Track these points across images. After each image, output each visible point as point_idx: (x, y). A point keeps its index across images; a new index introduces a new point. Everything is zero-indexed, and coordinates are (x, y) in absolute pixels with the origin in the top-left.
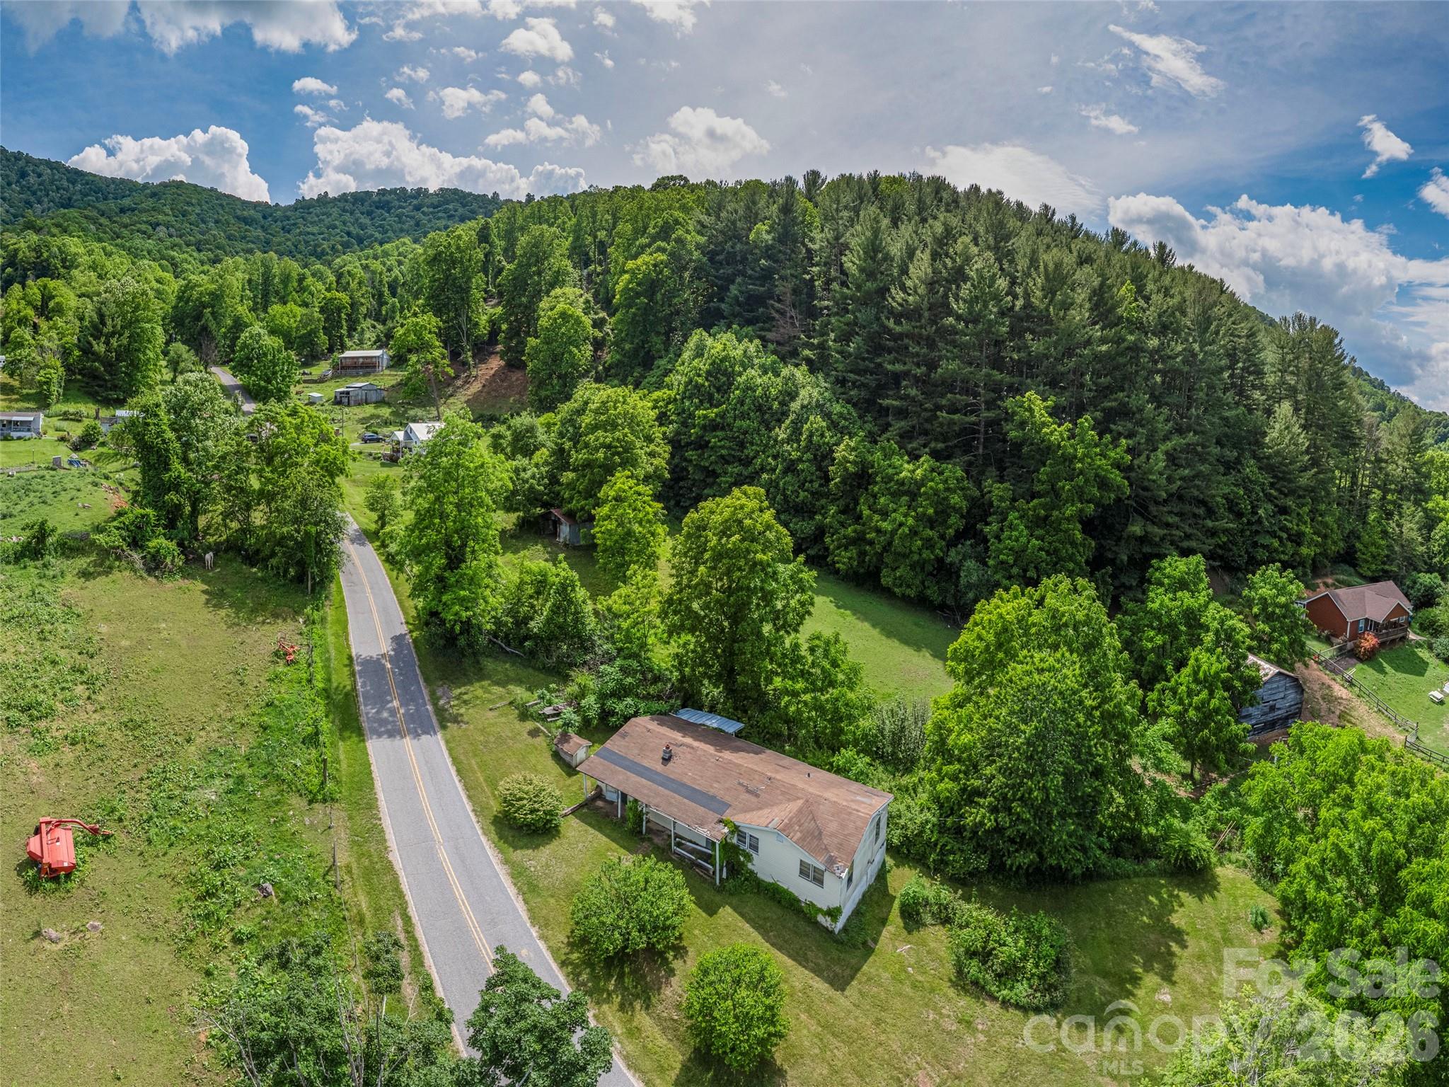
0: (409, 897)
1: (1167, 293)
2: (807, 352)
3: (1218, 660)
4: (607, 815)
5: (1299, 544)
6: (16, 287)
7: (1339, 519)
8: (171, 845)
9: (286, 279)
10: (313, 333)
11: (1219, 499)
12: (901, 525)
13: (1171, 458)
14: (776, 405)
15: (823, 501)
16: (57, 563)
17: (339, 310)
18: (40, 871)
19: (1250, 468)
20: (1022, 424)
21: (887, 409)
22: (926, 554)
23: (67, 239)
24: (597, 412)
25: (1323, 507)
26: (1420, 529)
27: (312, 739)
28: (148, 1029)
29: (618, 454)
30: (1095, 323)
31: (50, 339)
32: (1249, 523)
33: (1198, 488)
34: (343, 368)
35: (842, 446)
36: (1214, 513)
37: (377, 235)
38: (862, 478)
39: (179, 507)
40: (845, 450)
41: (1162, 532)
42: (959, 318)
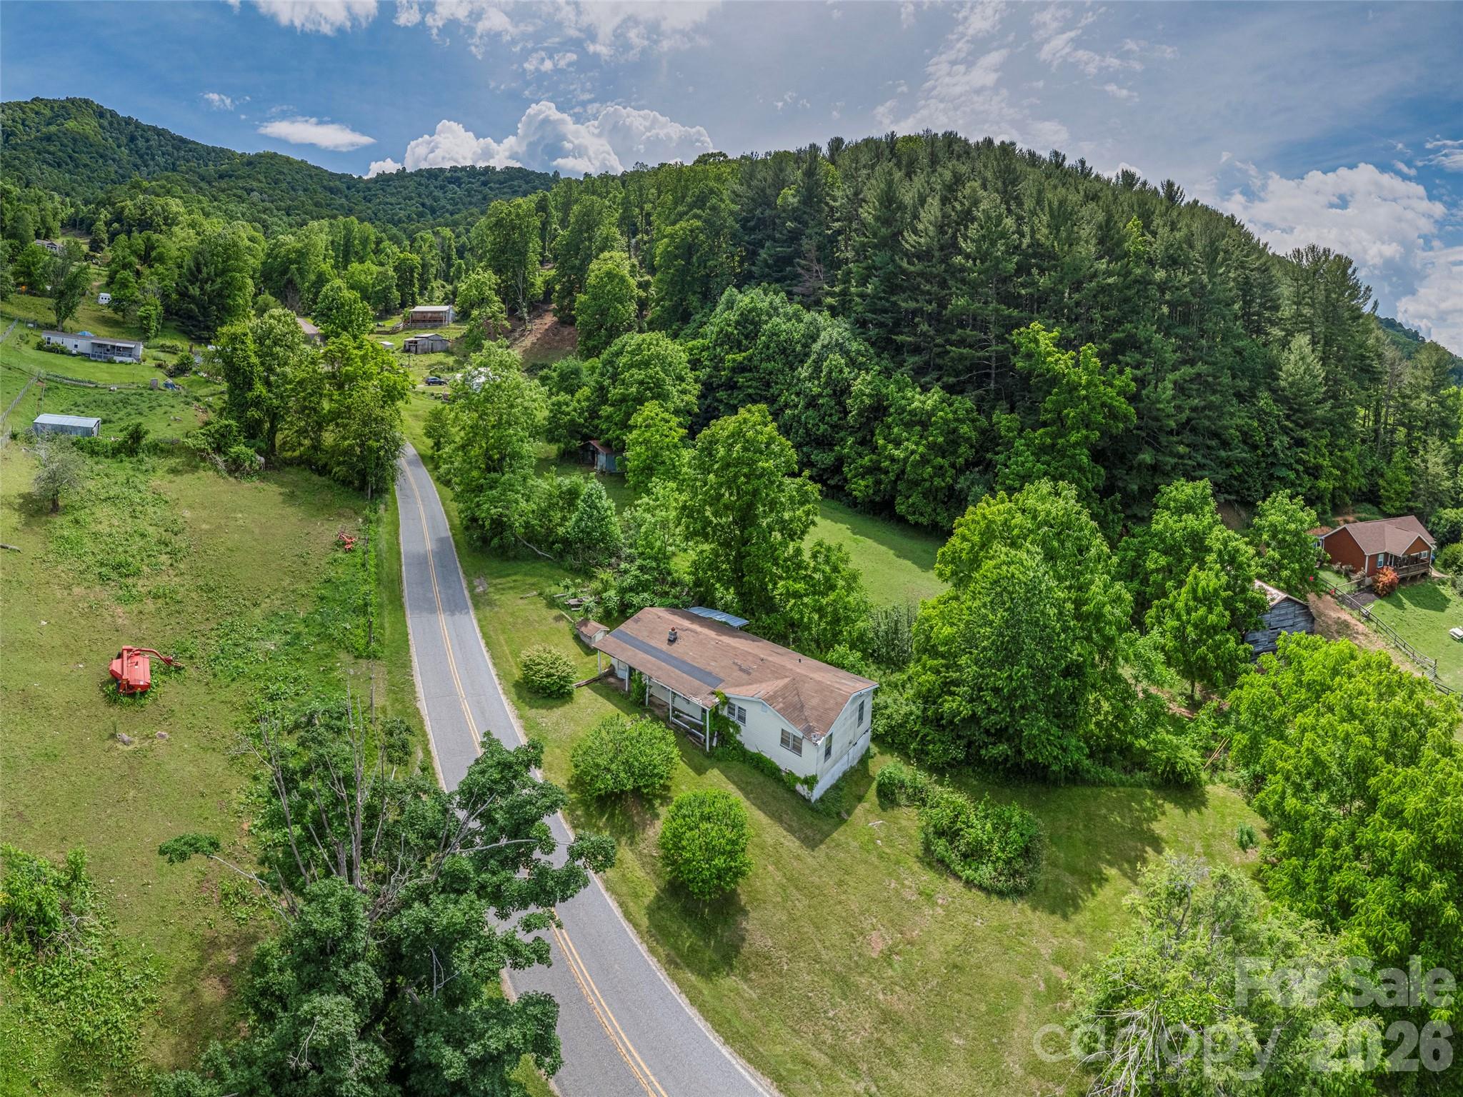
0: (431, 736)
1: (1173, 227)
2: (829, 300)
3: (1217, 576)
4: (617, 689)
5: (1316, 478)
6: (123, 237)
7: (1360, 455)
8: (233, 680)
9: (365, 241)
10: (389, 288)
11: (1232, 431)
12: (913, 452)
13: (1180, 388)
14: (799, 348)
15: (842, 434)
16: (151, 461)
17: (412, 270)
18: (119, 686)
19: (1264, 400)
20: (1029, 356)
21: (903, 345)
22: (937, 481)
23: (171, 201)
24: (632, 353)
25: (1342, 442)
26: (1445, 464)
27: (363, 609)
28: (200, 816)
29: (650, 389)
30: (1101, 257)
31: (151, 282)
32: (1264, 455)
33: (1209, 418)
34: (413, 321)
35: (859, 380)
36: (1229, 444)
37: (449, 207)
38: (878, 410)
39: (259, 422)
40: (862, 384)
41: (1173, 461)
42: (967, 256)
